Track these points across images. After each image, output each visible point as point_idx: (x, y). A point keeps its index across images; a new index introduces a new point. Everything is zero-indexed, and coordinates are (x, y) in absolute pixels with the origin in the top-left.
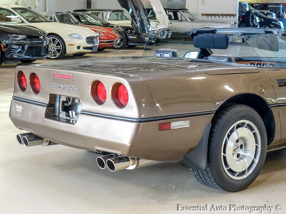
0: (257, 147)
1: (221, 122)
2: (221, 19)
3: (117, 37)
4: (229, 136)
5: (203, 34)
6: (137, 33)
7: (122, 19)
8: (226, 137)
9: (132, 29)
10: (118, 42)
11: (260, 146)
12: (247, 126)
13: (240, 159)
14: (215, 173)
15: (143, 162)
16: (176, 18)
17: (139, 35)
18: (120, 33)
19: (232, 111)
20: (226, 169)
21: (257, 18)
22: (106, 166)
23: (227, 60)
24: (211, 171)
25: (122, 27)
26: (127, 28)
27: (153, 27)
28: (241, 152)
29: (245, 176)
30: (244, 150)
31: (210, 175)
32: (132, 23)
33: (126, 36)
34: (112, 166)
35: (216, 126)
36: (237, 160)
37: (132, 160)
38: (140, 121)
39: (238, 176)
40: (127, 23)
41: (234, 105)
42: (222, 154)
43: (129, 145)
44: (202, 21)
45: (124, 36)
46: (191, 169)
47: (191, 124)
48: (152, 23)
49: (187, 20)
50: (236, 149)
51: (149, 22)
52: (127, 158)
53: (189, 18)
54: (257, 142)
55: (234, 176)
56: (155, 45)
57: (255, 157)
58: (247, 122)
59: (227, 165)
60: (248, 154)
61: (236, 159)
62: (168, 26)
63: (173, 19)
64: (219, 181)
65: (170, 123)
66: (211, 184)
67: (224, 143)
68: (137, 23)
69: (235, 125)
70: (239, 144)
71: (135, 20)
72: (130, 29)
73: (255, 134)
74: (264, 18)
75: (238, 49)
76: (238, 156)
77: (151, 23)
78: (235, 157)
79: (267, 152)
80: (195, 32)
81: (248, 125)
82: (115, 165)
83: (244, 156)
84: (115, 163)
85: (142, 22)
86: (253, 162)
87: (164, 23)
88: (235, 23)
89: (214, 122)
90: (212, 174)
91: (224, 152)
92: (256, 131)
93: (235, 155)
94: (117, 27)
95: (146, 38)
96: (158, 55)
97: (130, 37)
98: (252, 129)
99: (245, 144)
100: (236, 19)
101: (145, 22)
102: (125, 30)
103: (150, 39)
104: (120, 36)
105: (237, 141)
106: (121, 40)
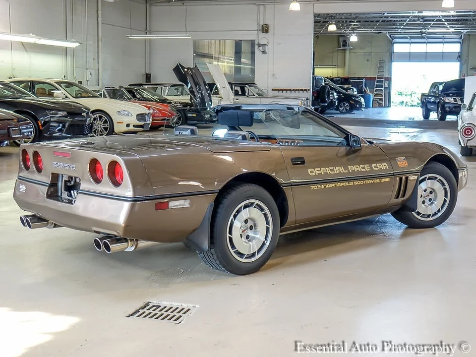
0: (268, 228)
1: (226, 202)
2: (293, 94)
3: (173, 115)
4: (235, 216)
6: (196, 111)
7: (182, 94)
8: (232, 217)
9: (191, 105)
10: (175, 121)
11: (271, 227)
12: (257, 207)
13: (248, 241)
14: (220, 255)
15: (142, 244)
16: (243, 93)
17: (199, 112)
18: (178, 111)
19: (238, 190)
20: (232, 251)
22: (103, 248)
24: (216, 253)
25: (181, 104)
26: (186, 105)
27: (216, 103)
28: (251, 234)
29: (253, 260)
30: (254, 231)
31: (215, 257)
32: (191, 99)
33: (185, 114)
36: (246, 242)
37: (131, 241)
38: (135, 200)
39: (246, 258)
40: (186, 99)
42: (228, 235)
43: (123, 225)
44: (273, 97)
45: (183, 114)
46: (197, 252)
47: (191, 204)
48: (215, 99)
49: (254, 95)
50: (245, 230)
51: (210, 98)
52: (125, 238)
53: (257, 93)
54: (267, 223)
55: (242, 258)
56: (217, 122)
57: (266, 238)
58: (256, 202)
59: (233, 247)
60: (257, 236)
61: (244, 240)
62: (232, 102)
63: (240, 95)
64: (224, 263)
65: (168, 202)
67: (229, 222)
68: (196, 99)
69: (243, 204)
70: (250, 223)
71: (195, 96)
72: (189, 106)
73: (265, 215)
76: (248, 237)
77: (212, 98)
78: (244, 239)
79: (281, 236)
80: (219, 108)
81: (257, 205)
82: (111, 246)
83: (254, 238)
84: (111, 244)
85: (202, 98)
86: (264, 244)
87: (228, 99)
89: (218, 201)
90: (217, 257)
91: (230, 233)
92: (267, 211)
93: (244, 237)
94: (176, 103)
95: (206, 116)
96: (177, 132)
97: (189, 115)
98: (262, 209)
99: (255, 225)
100: (310, 95)
101: (207, 99)
102: (184, 106)
103: (211, 116)
104: (177, 113)
105: (246, 221)
106: (179, 119)
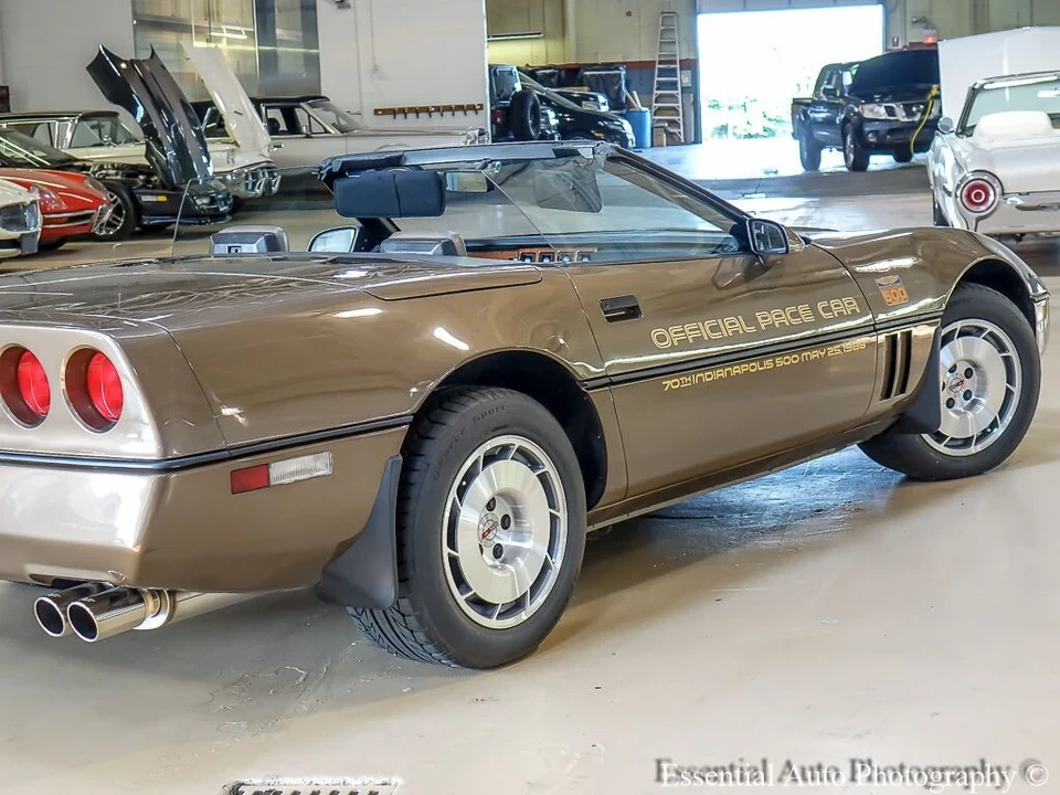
0: (553, 518)
1: (434, 449)
2: (437, 121)
3: (102, 202)
4: (461, 491)
5: (363, 173)
6: (167, 186)
7: (115, 141)
8: (453, 494)
9: (149, 173)
10: (106, 218)
11: (562, 515)
12: (519, 456)
13: (504, 561)
14: (426, 615)
15: (191, 602)
16: (293, 128)
17: (174, 188)
18: (111, 187)
19: (463, 411)
20: (461, 599)
21: (551, 114)
22: (68, 626)
23: (441, 251)
24: (415, 609)
25: (118, 169)
26: (132, 171)
27: (219, 160)
28: (506, 540)
29: (523, 616)
30: (515, 532)
31: (412, 621)
32: (149, 152)
33: (135, 200)
34: (86, 626)
35: (419, 463)
36: (495, 567)
37: (154, 597)
38: (166, 468)
39: (501, 616)
40: (134, 154)
41: (471, 391)
42: (446, 550)
43: (137, 549)
44: (377, 134)
45: (126, 196)
46: (351, 610)
47: (335, 465)
48: (216, 147)
49: (326, 132)
50: (489, 531)
51: (204, 145)
52: (135, 592)
53: (334, 125)
54: (552, 505)
55: (490, 617)
56: (229, 218)
57: (551, 550)
58: (517, 442)
59: (463, 586)
60: (528, 545)
61: (491, 563)
62: (267, 154)
63: (283, 133)
64: (441, 639)
65: (267, 465)
66: (419, 651)
67: (447, 514)
68: (164, 153)
69: (479, 453)
70: (498, 513)
71: (159, 143)
72: (142, 173)
73: (543, 478)
74: (572, 113)
75: (499, 214)
76: (498, 551)
77: (210, 148)
78: (488, 557)
79: (589, 534)
80: (336, 168)
81: (521, 451)
82: (96, 619)
83: (516, 552)
84: (95, 614)
85: (180, 146)
86: (546, 567)
87: (255, 145)
88: (482, 133)
89: (411, 450)
90: (419, 619)
91: (452, 544)
92: (548, 467)
93: (489, 551)
94: (101, 168)
95: (198, 202)
96: (222, 248)
97: (145, 198)
98: (533, 463)
99: (517, 514)
100: (484, 120)
101: (193, 147)
102: (128, 175)
103: (213, 201)
104: (112, 197)
105: (491, 506)
106: (117, 211)
